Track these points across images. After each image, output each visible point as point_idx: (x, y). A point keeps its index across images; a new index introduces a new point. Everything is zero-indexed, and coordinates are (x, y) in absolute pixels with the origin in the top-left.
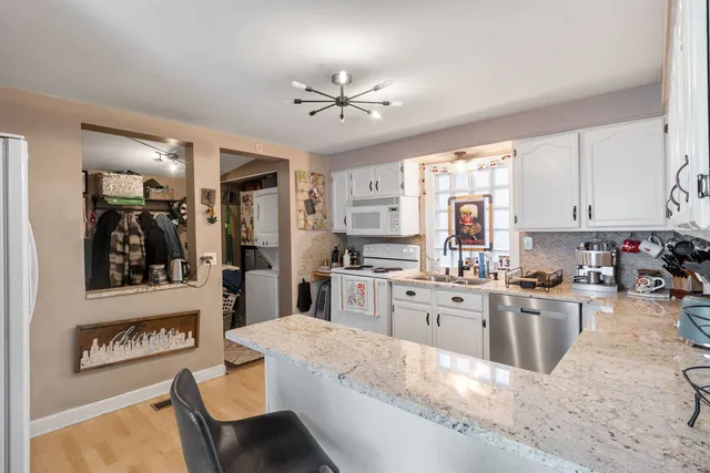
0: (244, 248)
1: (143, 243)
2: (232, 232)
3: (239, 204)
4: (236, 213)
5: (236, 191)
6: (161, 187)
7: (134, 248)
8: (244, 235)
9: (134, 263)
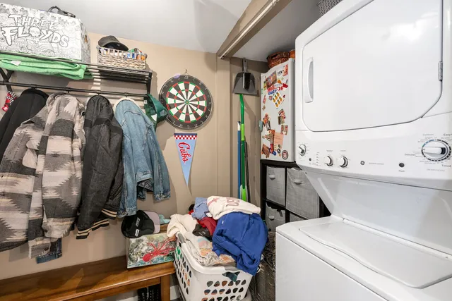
0: (265, 165)
1: (77, 153)
2: (248, 137)
3: (258, 95)
4: (254, 109)
5: (254, 73)
6: (123, 48)
7: (55, 161)
8: (266, 143)
9: (51, 195)
